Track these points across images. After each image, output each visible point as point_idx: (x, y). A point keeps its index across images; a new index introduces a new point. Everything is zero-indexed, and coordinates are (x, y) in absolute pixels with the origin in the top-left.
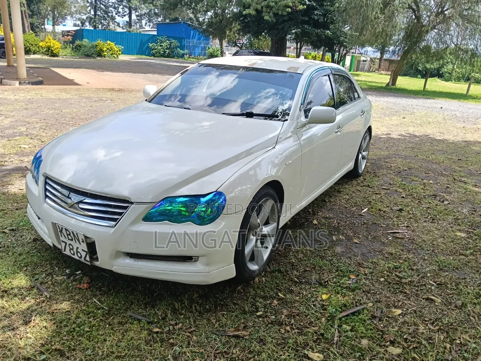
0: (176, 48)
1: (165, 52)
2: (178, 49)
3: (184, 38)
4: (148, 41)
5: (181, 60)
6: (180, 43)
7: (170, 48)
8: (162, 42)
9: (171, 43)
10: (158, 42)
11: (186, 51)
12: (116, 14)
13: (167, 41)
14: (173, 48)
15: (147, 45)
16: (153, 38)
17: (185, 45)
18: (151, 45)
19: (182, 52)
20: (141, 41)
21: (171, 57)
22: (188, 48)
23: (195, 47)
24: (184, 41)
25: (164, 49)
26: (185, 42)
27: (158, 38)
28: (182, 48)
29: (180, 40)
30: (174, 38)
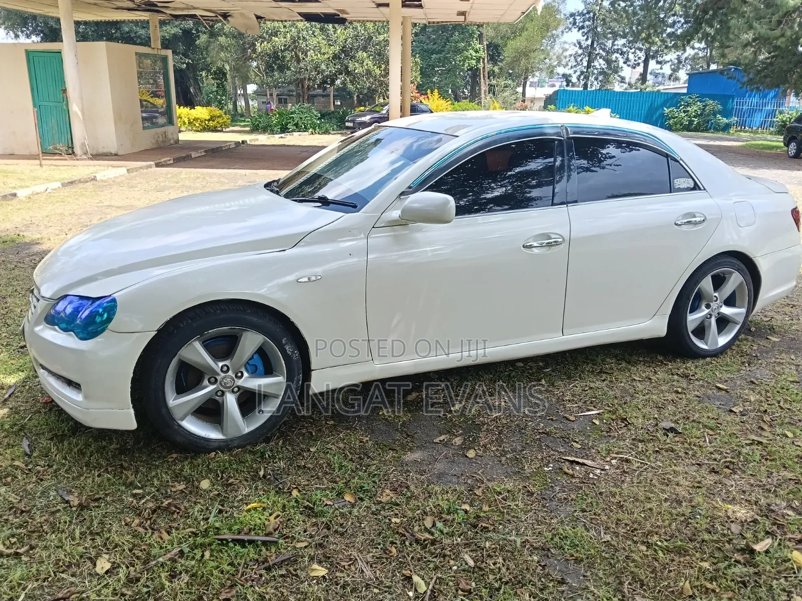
0: (715, 115)
1: (691, 122)
2: (718, 116)
3: (733, 97)
4: (664, 104)
5: (720, 135)
6: (724, 104)
7: (701, 114)
8: (688, 105)
9: (705, 106)
10: (681, 106)
11: (734, 119)
12: (625, 63)
13: (699, 103)
14: (709, 115)
15: (660, 111)
16: (674, 99)
17: (733, 108)
18: (666, 111)
19: (725, 120)
20: (651, 105)
21: (702, 131)
22: (740, 113)
23: (752, 112)
24: (733, 102)
25: (690, 117)
26: (733, 104)
27: (682, 99)
28: (726, 113)
29: (724, 99)
30: (712, 97)
